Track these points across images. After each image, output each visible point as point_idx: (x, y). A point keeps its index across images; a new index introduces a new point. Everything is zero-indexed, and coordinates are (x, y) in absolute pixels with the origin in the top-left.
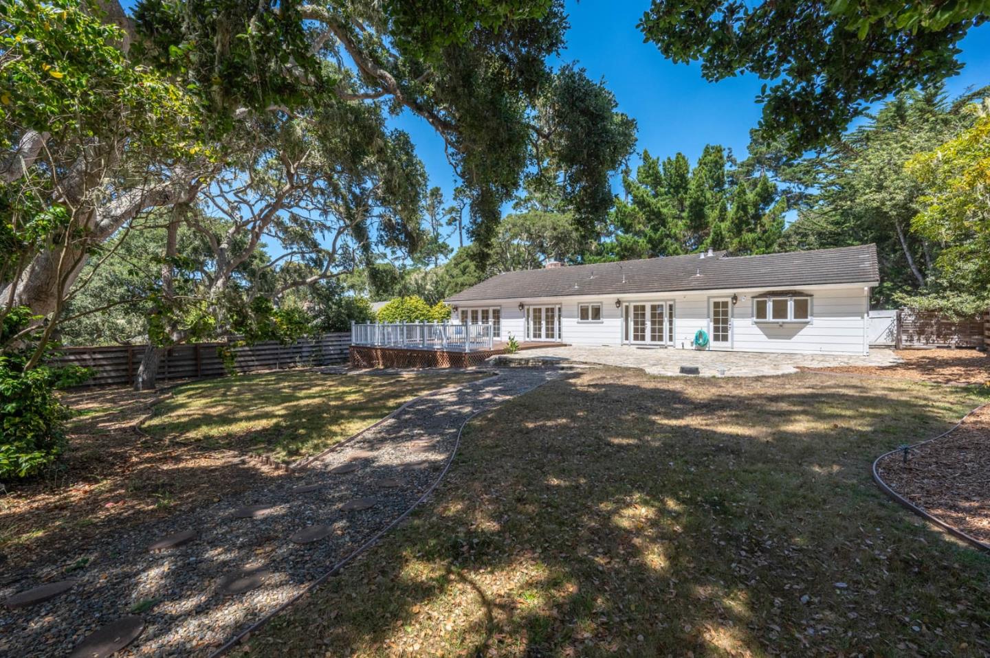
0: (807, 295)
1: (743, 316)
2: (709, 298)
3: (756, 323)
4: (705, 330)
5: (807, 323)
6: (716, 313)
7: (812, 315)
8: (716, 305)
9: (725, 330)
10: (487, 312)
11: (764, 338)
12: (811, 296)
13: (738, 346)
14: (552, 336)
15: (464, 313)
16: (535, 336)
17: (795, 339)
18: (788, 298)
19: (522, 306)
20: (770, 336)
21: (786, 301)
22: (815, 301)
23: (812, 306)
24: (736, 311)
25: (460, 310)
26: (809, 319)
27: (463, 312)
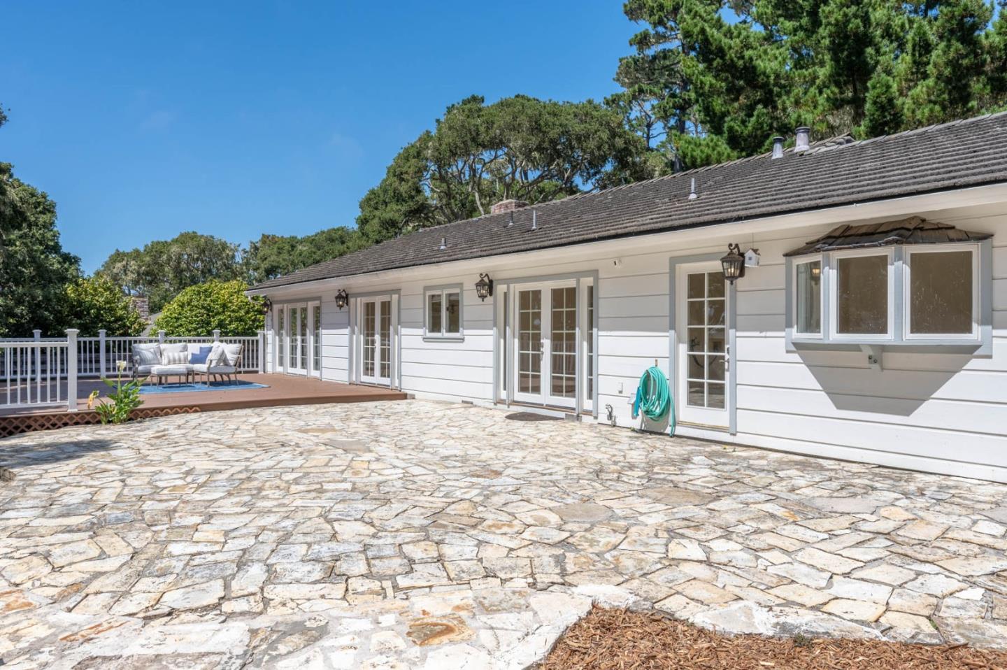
0: (967, 237)
1: (762, 324)
2: (674, 261)
3: (799, 347)
4: (664, 368)
5: (970, 350)
6: (695, 313)
7: (988, 320)
8: (695, 282)
9: (717, 369)
10: (306, 313)
11: (824, 403)
12: (984, 237)
13: (752, 428)
14: (389, 374)
17: (927, 412)
18: (888, 251)
20: (844, 397)
21: (883, 261)
22: (998, 255)
23: (989, 278)
24: (744, 304)
25: (275, 308)
26: (977, 333)
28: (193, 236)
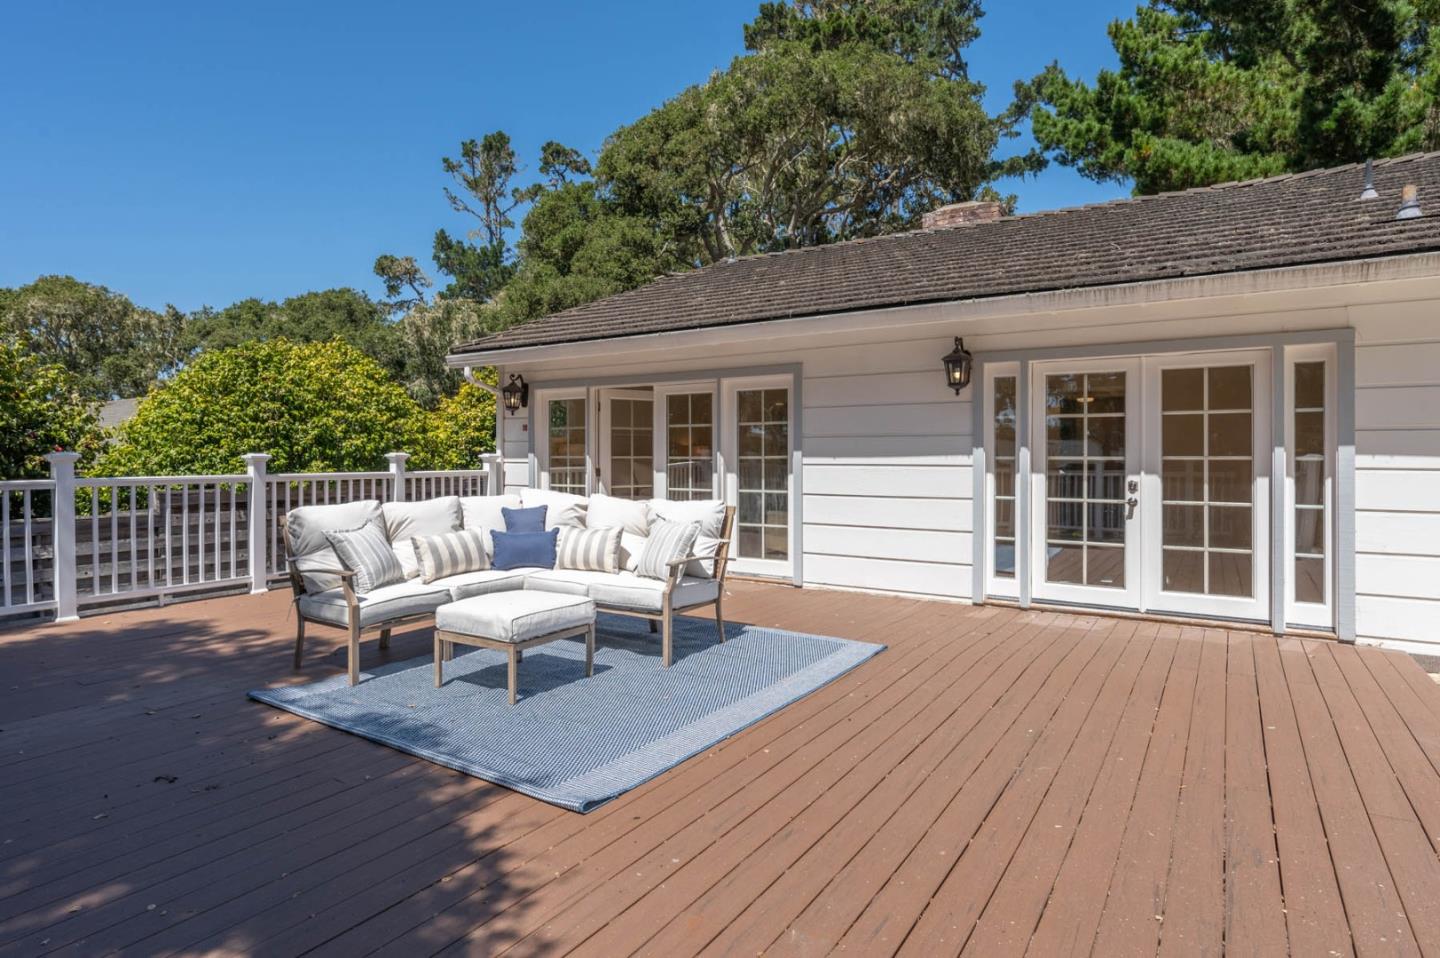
10: (703, 406)
14: (1235, 578)
15: (567, 420)
16: (1061, 569)
19: (960, 358)
25: (542, 397)
27: (559, 413)
28: (70, 284)
